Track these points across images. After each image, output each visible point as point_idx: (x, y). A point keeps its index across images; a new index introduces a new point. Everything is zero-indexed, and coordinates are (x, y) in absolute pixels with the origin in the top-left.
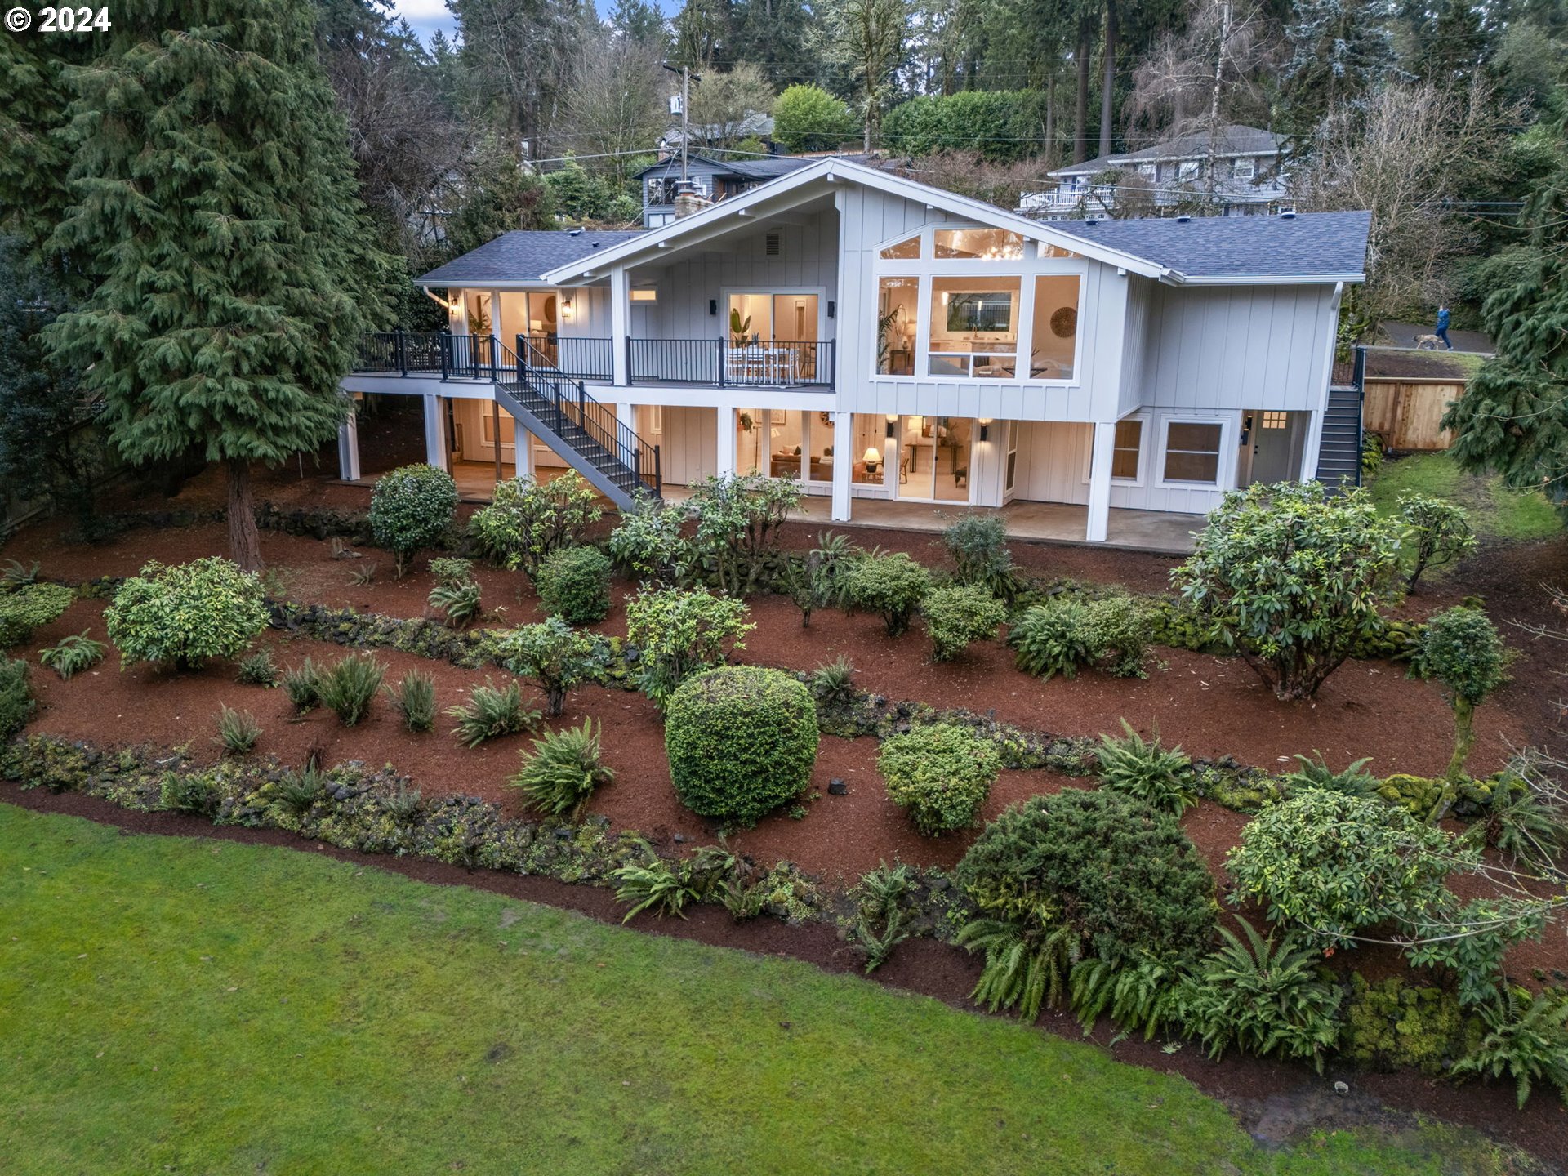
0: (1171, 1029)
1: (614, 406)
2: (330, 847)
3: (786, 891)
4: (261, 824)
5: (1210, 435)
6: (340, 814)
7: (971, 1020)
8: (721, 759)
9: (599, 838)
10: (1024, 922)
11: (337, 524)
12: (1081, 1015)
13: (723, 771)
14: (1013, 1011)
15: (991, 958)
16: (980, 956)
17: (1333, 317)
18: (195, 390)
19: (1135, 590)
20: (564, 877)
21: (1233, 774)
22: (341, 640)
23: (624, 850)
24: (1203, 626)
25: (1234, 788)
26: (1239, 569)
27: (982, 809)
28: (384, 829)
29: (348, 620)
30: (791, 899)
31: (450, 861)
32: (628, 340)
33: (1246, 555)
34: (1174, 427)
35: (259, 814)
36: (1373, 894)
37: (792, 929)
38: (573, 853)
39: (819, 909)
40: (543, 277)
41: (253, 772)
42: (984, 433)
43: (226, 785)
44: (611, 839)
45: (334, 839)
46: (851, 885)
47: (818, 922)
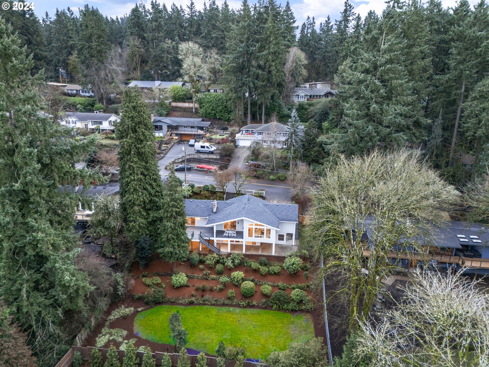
0: (287, 310)
2: (208, 305)
4: (200, 304)
5: (283, 236)
6: (208, 301)
7: (273, 311)
10: (276, 303)
12: (281, 310)
14: (276, 310)
15: (273, 306)
17: (295, 225)
19: (279, 262)
20: (233, 305)
23: (239, 301)
25: (290, 286)
27: (271, 294)
28: (213, 302)
30: (255, 303)
31: (221, 305)
34: (279, 235)
36: (300, 298)
37: (256, 306)
38: (234, 302)
41: (196, 298)
43: (194, 300)
44: (237, 301)
46: (260, 301)
47: (258, 305)
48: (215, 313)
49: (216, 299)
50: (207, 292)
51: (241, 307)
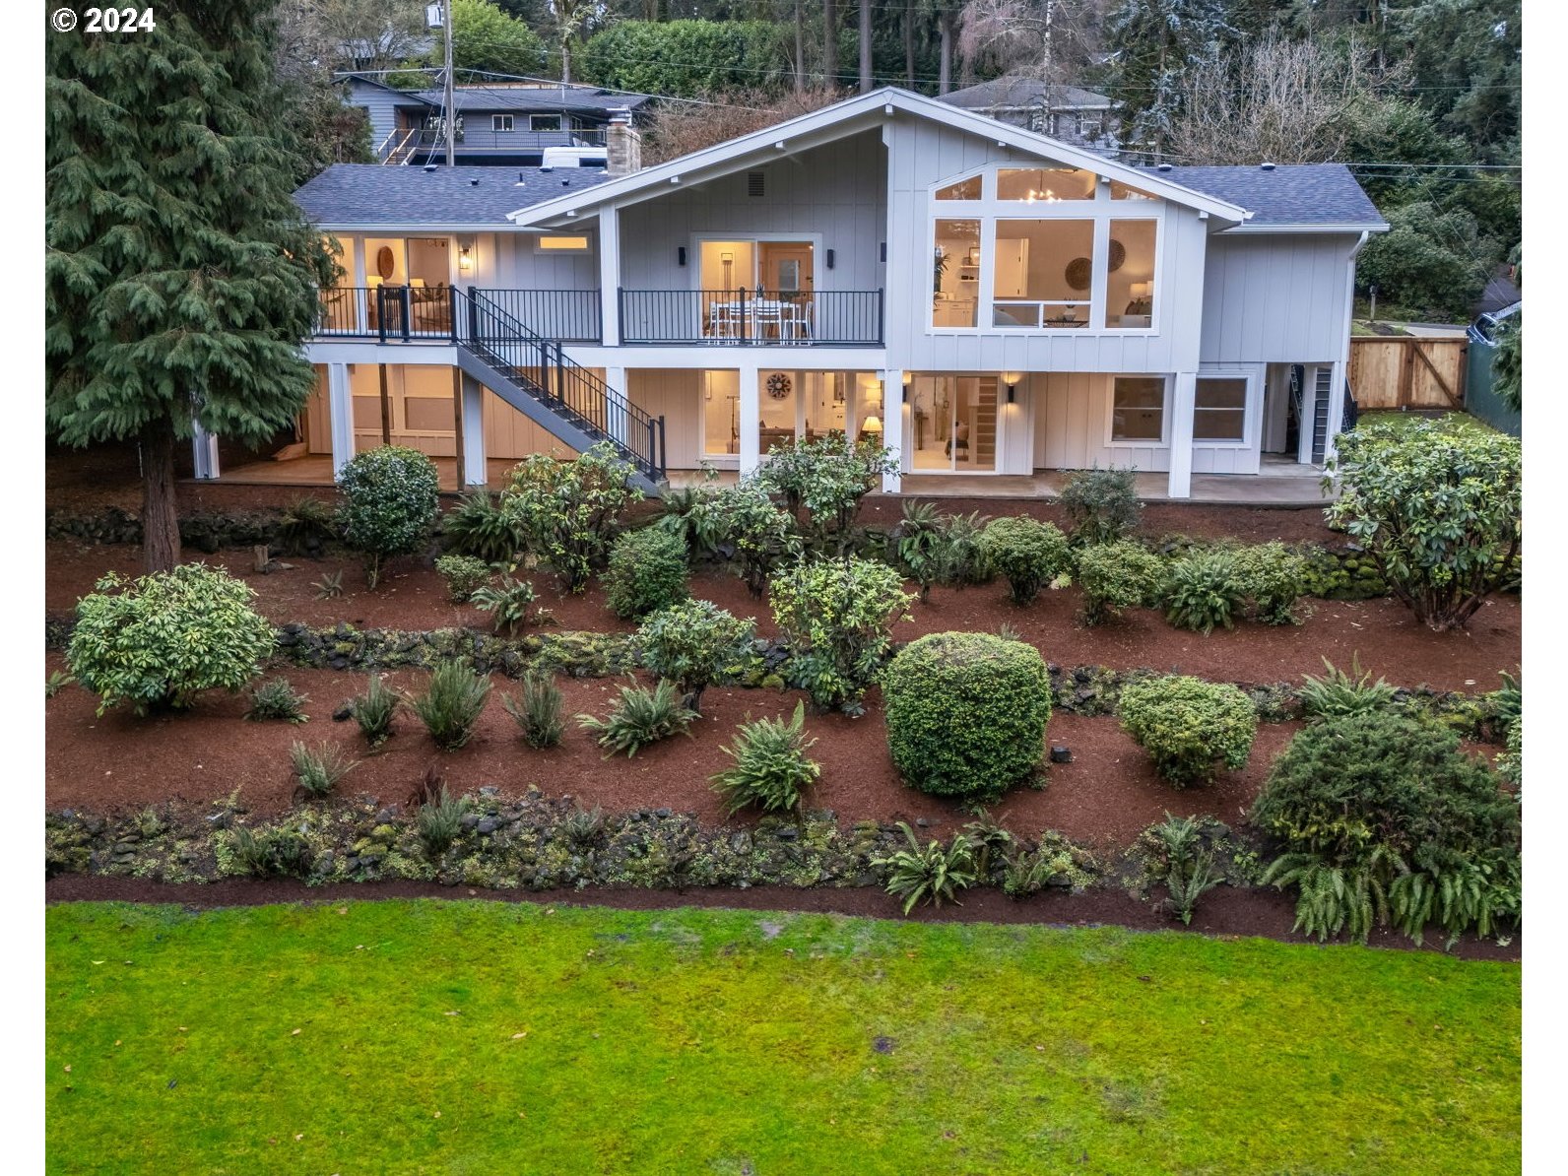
1: (602, 370)
2: (486, 890)
3: (1064, 860)
4: (378, 877)
5: (1235, 392)
6: (489, 851)
7: (1306, 952)
8: (979, 726)
9: (832, 833)
10: (1337, 847)
11: (233, 531)
12: (1408, 927)
13: (981, 739)
14: (1343, 936)
15: (1306, 890)
16: (1294, 888)
17: (1351, 267)
18: (179, 347)
20: (798, 881)
21: (1433, 700)
22: (340, 664)
23: (865, 843)
24: (1325, 572)
25: (1436, 714)
26: (1418, 499)
28: (554, 859)
29: (346, 638)
30: (1072, 867)
31: (649, 884)
32: (620, 291)
33: (1416, 485)
34: (1200, 383)
35: (375, 865)
37: (1078, 897)
38: (807, 854)
39: (1100, 874)
40: (510, 216)
41: (346, 818)
42: (1011, 394)
43: (314, 837)
44: (846, 834)
45: (487, 881)
46: (1127, 845)
47: (1102, 888)
48: (556, 969)
49: (587, 819)
50: (486, 762)
51: (892, 908)
